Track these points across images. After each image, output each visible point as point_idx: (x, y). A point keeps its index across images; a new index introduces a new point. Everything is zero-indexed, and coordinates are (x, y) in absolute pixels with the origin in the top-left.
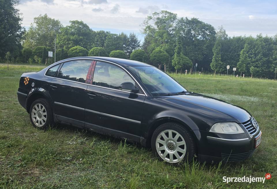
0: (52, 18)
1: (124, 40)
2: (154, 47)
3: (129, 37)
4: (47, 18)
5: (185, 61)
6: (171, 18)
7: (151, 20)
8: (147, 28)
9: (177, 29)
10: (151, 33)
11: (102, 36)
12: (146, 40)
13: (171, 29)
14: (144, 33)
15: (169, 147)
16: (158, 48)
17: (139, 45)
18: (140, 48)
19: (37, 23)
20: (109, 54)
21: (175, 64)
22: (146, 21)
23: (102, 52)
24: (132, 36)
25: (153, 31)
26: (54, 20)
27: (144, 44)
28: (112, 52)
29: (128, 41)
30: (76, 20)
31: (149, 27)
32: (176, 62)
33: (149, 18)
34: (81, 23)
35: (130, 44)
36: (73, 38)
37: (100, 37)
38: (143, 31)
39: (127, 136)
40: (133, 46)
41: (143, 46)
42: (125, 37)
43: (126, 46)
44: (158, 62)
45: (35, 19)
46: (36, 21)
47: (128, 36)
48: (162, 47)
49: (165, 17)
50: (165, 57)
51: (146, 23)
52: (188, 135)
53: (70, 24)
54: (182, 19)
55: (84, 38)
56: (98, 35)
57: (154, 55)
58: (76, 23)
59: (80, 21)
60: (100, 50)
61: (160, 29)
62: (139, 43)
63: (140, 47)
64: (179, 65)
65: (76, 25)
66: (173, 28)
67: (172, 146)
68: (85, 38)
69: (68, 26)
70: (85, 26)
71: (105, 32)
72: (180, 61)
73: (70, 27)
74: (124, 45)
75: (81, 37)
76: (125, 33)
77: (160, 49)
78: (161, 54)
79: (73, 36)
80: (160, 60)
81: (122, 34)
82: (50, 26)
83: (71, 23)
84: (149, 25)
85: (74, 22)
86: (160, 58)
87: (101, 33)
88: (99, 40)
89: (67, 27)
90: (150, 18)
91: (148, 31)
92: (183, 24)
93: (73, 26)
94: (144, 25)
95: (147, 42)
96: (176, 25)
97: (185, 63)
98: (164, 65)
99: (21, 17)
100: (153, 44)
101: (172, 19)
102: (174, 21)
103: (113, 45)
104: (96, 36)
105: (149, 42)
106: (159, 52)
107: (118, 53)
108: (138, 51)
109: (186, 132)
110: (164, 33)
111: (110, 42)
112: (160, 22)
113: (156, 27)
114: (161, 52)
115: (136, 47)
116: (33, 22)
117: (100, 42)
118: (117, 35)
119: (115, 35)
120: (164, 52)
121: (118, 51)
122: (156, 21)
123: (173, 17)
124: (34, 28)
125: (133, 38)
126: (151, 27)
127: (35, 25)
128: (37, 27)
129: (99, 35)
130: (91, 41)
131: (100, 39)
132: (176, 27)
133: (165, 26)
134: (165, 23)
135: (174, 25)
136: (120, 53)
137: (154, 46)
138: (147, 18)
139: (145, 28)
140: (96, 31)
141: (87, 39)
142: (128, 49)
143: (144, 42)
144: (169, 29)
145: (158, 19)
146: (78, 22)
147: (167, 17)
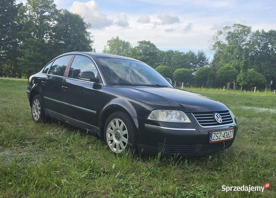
0: (123, 40)
1: (191, 58)
2: (223, 64)
3: (197, 55)
4: (118, 40)
5: (258, 78)
6: (244, 31)
7: (222, 35)
8: (216, 43)
9: (251, 43)
10: (221, 48)
11: (171, 55)
12: (215, 57)
13: (244, 43)
14: (212, 49)
15: (116, 136)
16: (227, 64)
17: (208, 63)
18: (208, 66)
19: (109, 45)
20: (173, 72)
21: (240, 80)
22: (216, 37)
23: (167, 70)
24: (200, 54)
25: (223, 46)
26: (124, 42)
27: (213, 61)
28: (176, 70)
29: (196, 59)
30: (144, 40)
31: (219, 43)
32: (242, 78)
33: (219, 33)
34: (149, 43)
35: (197, 62)
36: (140, 58)
37: (169, 57)
38: (212, 47)
39: (89, 127)
40: (201, 64)
41: (212, 63)
42: (193, 55)
43: (194, 64)
44: (225, 79)
45: (108, 41)
46: (109, 44)
47: (196, 53)
48: (231, 63)
49: (238, 31)
50: (234, 74)
51: (215, 39)
52: (131, 123)
53: (137, 45)
54: (258, 32)
55: (150, 58)
56: (166, 55)
57: (221, 72)
58: (143, 43)
59: (147, 41)
60: (164, 69)
61: (230, 44)
62: (207, 60)
63: (209, 64)
64: (245, 81)
65: (144, 45)
66: (246, 42)
67: (118, 135)
68: (152, 57)
69: (137, 47)
70: (153, 46)
71: (174, 51)
72: (247, 76)
73: (138, 47)
74: (191, 64)
75: (147, 57)
76: (193, 51)
77: (230, 65)
78: (229, 71)
79: (140, 56)
80: (228, 77)
81: (190, 52)
82: (121, 48)
83: (139, 44)
84: (218, 41)
85: (141, 43)
86: (228, 75)
87: (169, 53)
88: (168, 60)
89: (135, 48)
90: (221, 33)
91: (217, 48)
92: (259, 37)
93: (141, 46)
94: (213, 41)
95: (217, 59)
96: (250, 39)
97: (257, 80)
98: (233, 83)
99: (92, 39)
100: (222, 61)
101: (246, 33)
102: (248, 35)
103: (179, 63)
104: (164, 56)
105: (218, 59)
106: (227, 69)
107: (182, 71)
108: (204, 69)
109: (129, 120)
110: (235, 47)
111: (176, 60)
112: (231, 36)
113: (226, 42)
114: (230, 69)
115: (204, 65)
116: (107, 45)
117: (168, 61)
118: (184, 53)
119: (182, 53)
120: (232, 69)
121: (182, 69)
122: (227, 36)
123: (246, 30)
124: (107, 50)
125: (202, 56)
126: (221, 42)
127: (108, 48)
128: (110, 49)
129: (168, 54)
130: (157, 60)
131: (168, 58)
132: (250, 41)
133: (237, 41)
134: (237, 37)
135: (248, 39)
136: (184, 72)
137: (223, 62)
138: (217, 33)
139: (214, 44)
140: (165, 51)
141: (153, 59)
142: (195, 67)
143: (214, 60)
144: (242, 44)
145: (229, 33)
146: (145, 42)
147: (239, 31)
